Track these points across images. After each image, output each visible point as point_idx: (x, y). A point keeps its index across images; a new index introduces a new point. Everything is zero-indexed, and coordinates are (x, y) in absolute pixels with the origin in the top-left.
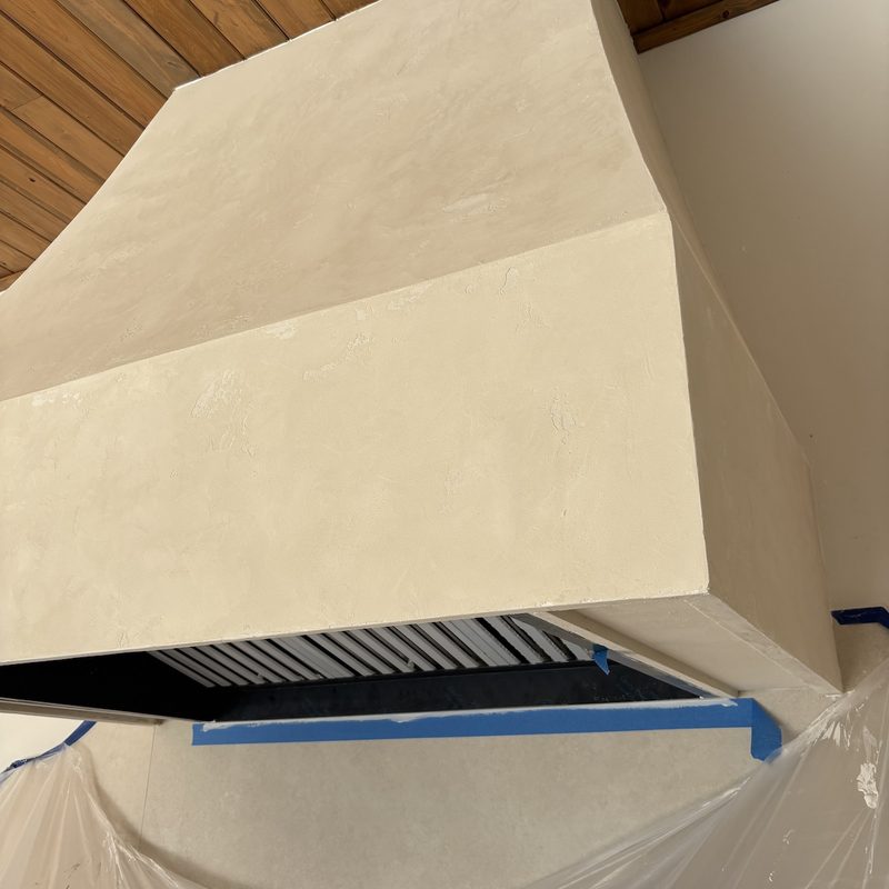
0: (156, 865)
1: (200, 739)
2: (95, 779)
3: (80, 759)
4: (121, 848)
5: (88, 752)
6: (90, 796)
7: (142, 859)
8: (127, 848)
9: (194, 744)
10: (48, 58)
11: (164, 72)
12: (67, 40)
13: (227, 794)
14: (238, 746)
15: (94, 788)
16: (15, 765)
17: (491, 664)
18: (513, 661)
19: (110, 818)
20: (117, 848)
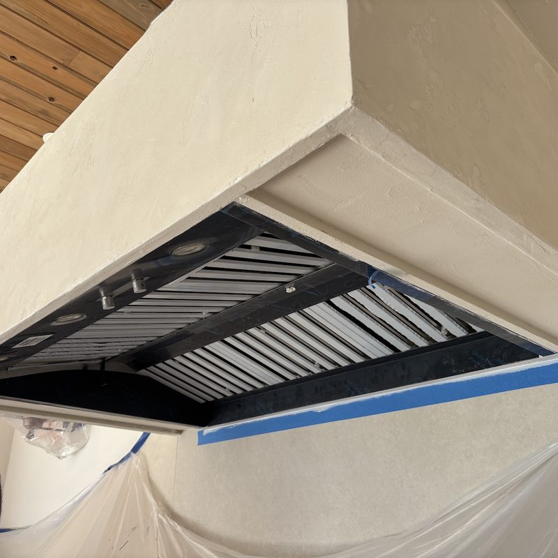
0: (178, 526)
1: (203, 440)
2: (148, 473)
3: (139, 461)
4: (160, 516)
5: (144, 456)
6: (144, 484)
7: (172, 523)
8: (163, 516)
9: (199, 444)
10: (75, 22)
11: (141, 14)
12: (80, 6)
13: (218, 476)
14: (223, 442)
15: (147, 479)
16: (109, 469)
17: (373, 357)
18: (389, 352)
19: (155, 498)
20: (158, 517)
